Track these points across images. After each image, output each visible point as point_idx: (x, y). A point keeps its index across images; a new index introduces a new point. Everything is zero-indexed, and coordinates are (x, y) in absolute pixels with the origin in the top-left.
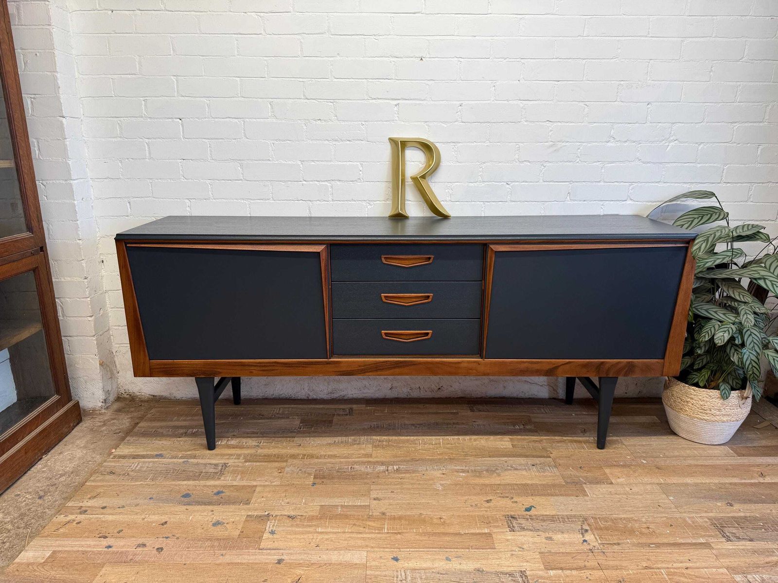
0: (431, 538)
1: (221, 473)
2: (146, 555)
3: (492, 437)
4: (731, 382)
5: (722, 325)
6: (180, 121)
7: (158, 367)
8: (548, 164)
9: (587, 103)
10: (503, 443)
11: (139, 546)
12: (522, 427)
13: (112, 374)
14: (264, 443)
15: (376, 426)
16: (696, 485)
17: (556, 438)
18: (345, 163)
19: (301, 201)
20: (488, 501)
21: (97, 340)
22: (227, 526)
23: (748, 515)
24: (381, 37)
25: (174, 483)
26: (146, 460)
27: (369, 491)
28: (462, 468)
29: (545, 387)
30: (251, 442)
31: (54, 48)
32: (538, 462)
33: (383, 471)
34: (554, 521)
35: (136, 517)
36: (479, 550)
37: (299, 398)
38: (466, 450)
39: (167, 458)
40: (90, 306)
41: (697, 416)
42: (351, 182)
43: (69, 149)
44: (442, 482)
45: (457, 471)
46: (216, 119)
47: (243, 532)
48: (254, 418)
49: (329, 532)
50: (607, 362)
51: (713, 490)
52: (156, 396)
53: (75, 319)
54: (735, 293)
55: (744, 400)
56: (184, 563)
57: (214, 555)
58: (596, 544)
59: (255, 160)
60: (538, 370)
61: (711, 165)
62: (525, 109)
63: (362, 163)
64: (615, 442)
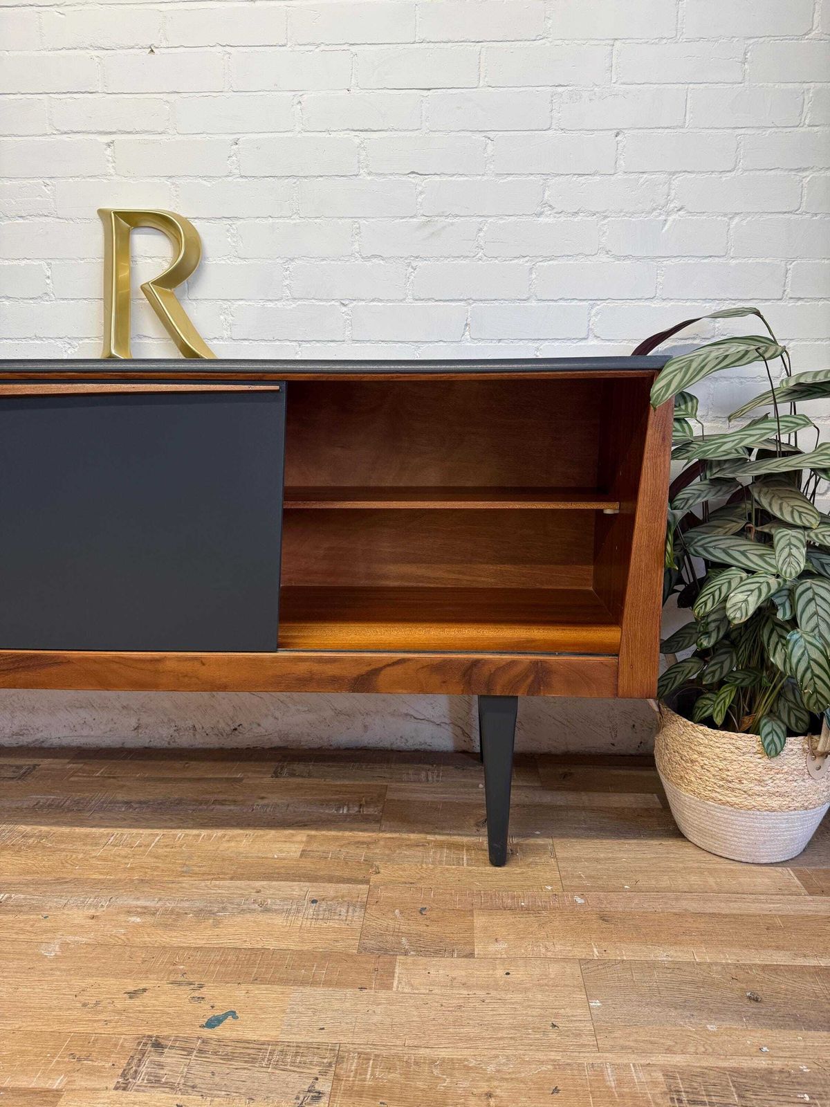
3: (272, 833)
4: (785, 717)
5: (748, 578)
8: (420, 264)
9: (491, 135)
10: (286, 846)
12: (355, 810)
16: (676, 966)
17: (412, 836)
18: (15, 262)
20: (133, 994)
23: (778, 1064)
24: (70, 8)
28: (147, 903)
29: (447, 727)
32: (332, 894)
38: (194, 861)
41: (714, 795)
42: (31, 301)
50: (486, 662)
51: (712, 984)
54: (784, 511)
55: (818, 761)
60: (334, 676)
61: (760, 260)
62: (364, 149)
63: (49, 261)
64: (537, 850)
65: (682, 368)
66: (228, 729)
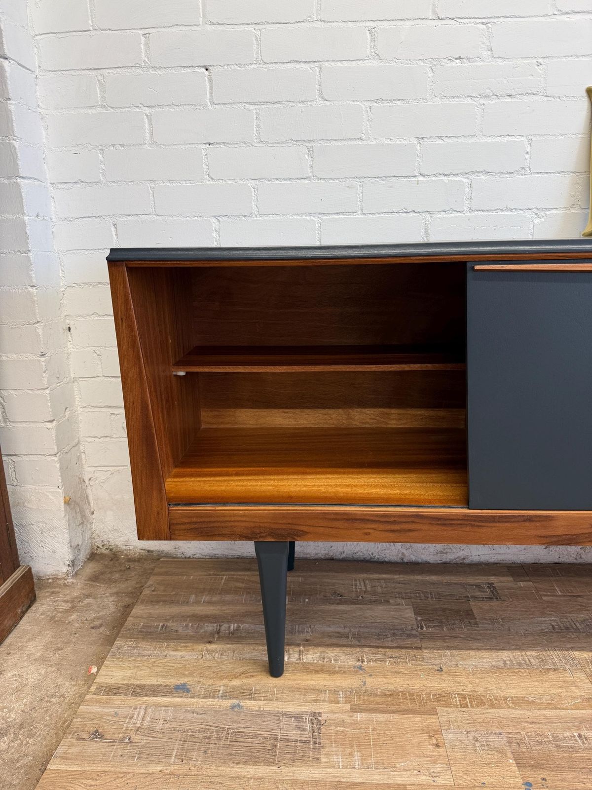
1: (316, 743)
6: (207, 73)
7: (184, 520)
13: (83, 516)
14: (368, 661)
18: (498, 139)
19: (411, 215)
21: (60, 461)
26: (160, 700)
30: (343, 657)
37: (386, 560)
39: (199, 697)
40: (49, 404)
42: (507, 176)
43: (14, 119)
46: (271, 66)
48: (328, 601)
52: (152, 552)
53: (24, 425)
59: (335, 140)
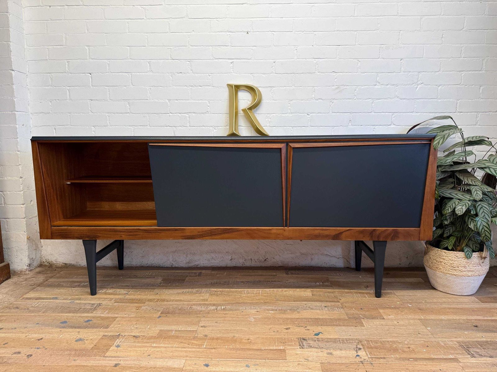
0: (238, 352)
1: (95, 309)
2: (18, 359)
3: (298, 290)
4: (471, 246)
5: (460, 202)
6: (90, 75)
7: (57, 232)
8: (335, 101)
9: (360, 60)
10: (305, 293)
11: (15, 353)
12: (321, 283)
13: (37, 247)
14: (132, 292)
15: (215, 283)
17: (346, 290)
18: (198, 101)
19: (168, 127)
20: (287, 329)
21: (26, 221)
22: (86, 342)
23: (489, 340)
24: (221, 19)
25: (58, 314)
26: (45, 301)
27: (199, 322)
28: (272, 308)
29: (341, 259)
30: (123, 291)
31: (9, 27)
32: (330, 305)
33: (213, 310)
34: (335, 342)
35: (21, 335)
36: (273, 360)
37: (165, 266)
38: (278, 297)
39: (60, 300)
40: (23, 197)
41: (449, 272)
42: (202, 114)
43: (15, 91)
44: (255, 317)
45: (268, 310)
46: (113, 73)
47: (96, 346)
48: (130, 277)
49: (161, 347)
50: (377, 230)
51: (461, 324)
52: (67, 264)
53: (12, 206)
54: (469, 181)
56: (44, 365)
57: (69, 360)
58: (366, 358)
59: (138, 100)
60: (327, 235)
61: (448, 100)
62: (317, 64)
63: (209, 101)
64: (388, 293)
65: (442, 138)
66: (263, 260)
